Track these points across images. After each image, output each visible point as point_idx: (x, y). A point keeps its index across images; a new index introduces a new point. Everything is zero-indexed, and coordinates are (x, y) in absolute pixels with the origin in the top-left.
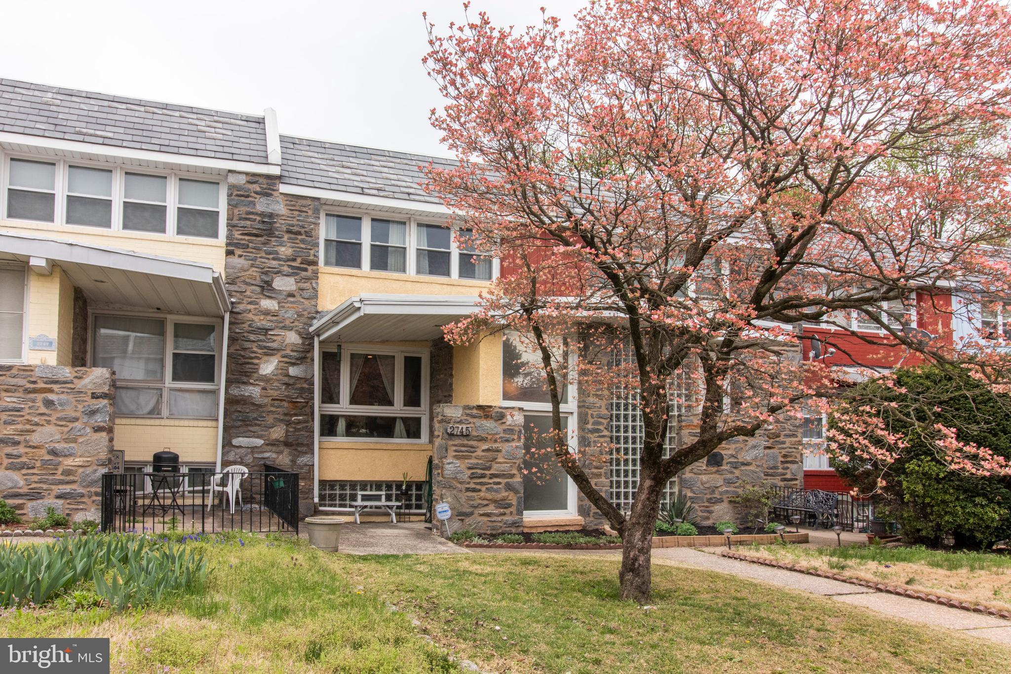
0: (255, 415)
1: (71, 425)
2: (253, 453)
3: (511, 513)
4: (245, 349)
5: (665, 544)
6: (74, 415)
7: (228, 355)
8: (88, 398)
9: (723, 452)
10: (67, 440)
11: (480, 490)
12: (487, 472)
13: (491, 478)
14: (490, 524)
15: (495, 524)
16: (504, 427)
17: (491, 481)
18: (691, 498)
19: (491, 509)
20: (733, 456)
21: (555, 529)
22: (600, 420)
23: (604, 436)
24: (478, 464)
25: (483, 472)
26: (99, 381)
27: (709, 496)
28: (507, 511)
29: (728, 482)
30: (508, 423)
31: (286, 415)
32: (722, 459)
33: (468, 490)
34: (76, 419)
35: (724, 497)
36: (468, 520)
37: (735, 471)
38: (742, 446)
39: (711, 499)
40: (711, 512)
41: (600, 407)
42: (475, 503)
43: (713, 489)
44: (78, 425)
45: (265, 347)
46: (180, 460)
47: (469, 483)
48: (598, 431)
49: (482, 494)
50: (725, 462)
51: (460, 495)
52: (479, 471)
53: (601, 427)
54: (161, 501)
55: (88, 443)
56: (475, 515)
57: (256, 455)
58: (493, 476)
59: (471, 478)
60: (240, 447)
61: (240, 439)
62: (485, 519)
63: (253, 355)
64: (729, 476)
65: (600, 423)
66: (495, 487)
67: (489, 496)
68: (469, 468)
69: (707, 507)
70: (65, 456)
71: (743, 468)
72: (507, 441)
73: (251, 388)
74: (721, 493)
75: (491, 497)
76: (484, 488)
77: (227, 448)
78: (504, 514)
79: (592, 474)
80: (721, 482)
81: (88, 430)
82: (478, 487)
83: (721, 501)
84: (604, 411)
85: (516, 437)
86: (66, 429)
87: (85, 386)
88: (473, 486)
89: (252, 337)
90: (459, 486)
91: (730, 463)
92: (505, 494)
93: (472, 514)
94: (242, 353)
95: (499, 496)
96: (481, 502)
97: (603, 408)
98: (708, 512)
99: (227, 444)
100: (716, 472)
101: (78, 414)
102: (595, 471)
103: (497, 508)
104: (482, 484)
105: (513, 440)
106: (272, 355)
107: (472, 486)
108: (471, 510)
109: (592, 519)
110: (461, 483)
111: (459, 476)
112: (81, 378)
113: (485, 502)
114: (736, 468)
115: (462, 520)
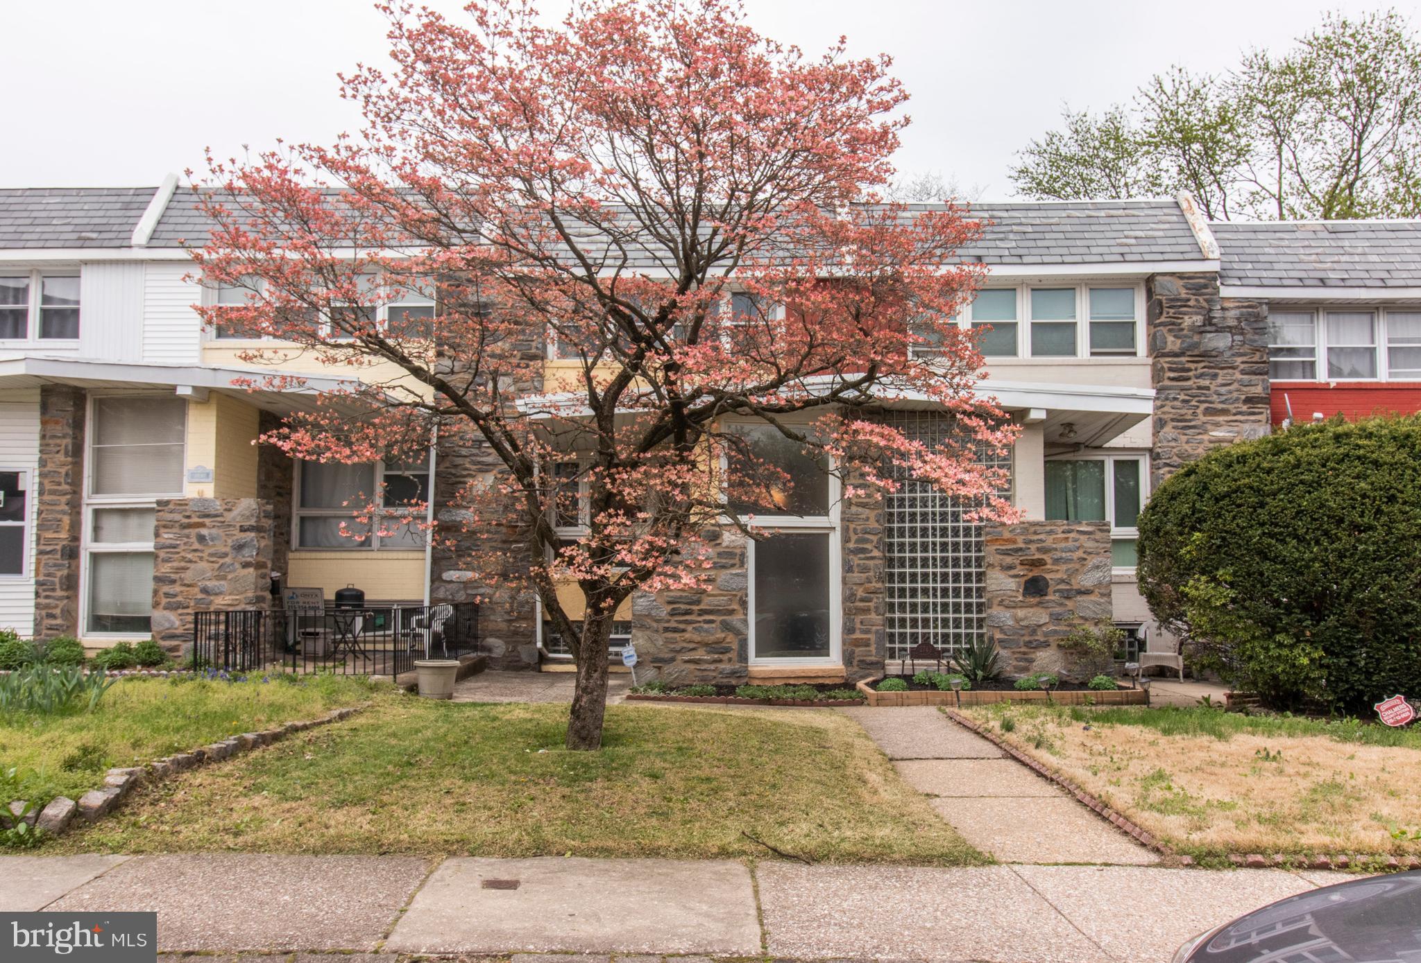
0: (467, 544)
1: (222, 561)
2: (465, 588)
3: (730, 660)
4: (456, 466)
5: (906, 702)
6: (224, 550)
7: (437, 474)
8: (236, 532)
9: (1048, 576)
10: (218, 578)
11: (684, 631)
12: (695, 608)
13: (700, 615)
14: (698, 673)
15: (705, 673)
16: (719, 549)
17: (700, 619)
18: (1000, 641)
19: (701, 654)
20: (1063, 581)
21: (802, 681)
22: (867, 536)
23: (873, 558)
24: (681, 597)
25: (688, 607)
26: (247, 513)
27: (1027, 639)
28: (725, 657)
29: (1056, 618)
30: (724, 544)
31: (504, 542)
32: (1047, 585)
33: (666, 630)
34: (225, 555)
35: (1051, 639)
36: (667, 669)
37: (1067, 602)
38: (1077, 566)
39: (1030, 642)
40: (1031, 661)
41: (868, 519)
42: (678, 647)
43: (1034, 629)
44: (228, 560)
45: (479, 463)
46: (367, 597)
47: (668, 621)
48: (863, 551)
49: (687, 635)
50: (1050, 590)
51: (656, 636)
52: (683, 606)
53: (868, 546)
54: (362, 646)
55: (236, 580)
56: (678, 662)
57: (470, 592)
58: (703, 612)
59: (672, 615)
60: (451, 582)
61: (452, 572)
62: (692, 666)
63: (465, 473)
64: (1058, 610)
65: (867, 541)
66: (706, 626)
67: (697, 638)
68: (669, 603)
69: (1025, 653)
70: (216, 594)
71: (1079, 598)
72: (724, 567)
73: (463, 512)
74: (1046, 634)
75: (699, 639)
76: (690, 628)
77: (437, 584)
78: (720, 661)
79: (856, 608)
80: (1045, 618)
81: (237, 566)
82: (682, 626)
83: (1046, 645)
84: (873, 524)
85: (737, 561)
86: (216, 566)
87: (234, 519)
88: (675, 625)
89: (464, 452)
90: (655, 625)
91: (1058, 591)
92: (720, 635)
93: (673, 660)
94: (453, 471)
95: (712, 638)
96: (685, 645)
97: (872, 519)
98: (1026, 660)
99: (436, 578)
100: (1038, 604)
101: (228, 549)
102: (862, 604)
103: (709, 653)
104: (686, 622)
105: (733, 565)
106: (487, 471)
107: (673, 625)
108: (670, 655)
109: (856, 669)
110: (658, 621)
111: (653, 613)
112: (230, 510)
113: (692, 646)
114: (1068, 598)
115: (659, 668)
